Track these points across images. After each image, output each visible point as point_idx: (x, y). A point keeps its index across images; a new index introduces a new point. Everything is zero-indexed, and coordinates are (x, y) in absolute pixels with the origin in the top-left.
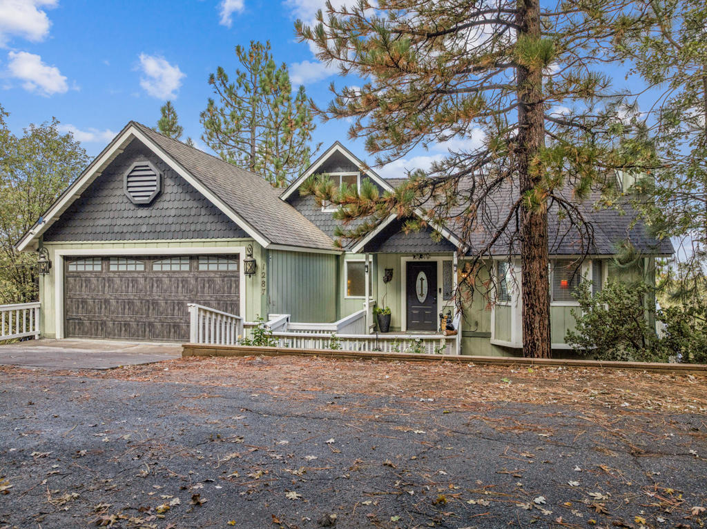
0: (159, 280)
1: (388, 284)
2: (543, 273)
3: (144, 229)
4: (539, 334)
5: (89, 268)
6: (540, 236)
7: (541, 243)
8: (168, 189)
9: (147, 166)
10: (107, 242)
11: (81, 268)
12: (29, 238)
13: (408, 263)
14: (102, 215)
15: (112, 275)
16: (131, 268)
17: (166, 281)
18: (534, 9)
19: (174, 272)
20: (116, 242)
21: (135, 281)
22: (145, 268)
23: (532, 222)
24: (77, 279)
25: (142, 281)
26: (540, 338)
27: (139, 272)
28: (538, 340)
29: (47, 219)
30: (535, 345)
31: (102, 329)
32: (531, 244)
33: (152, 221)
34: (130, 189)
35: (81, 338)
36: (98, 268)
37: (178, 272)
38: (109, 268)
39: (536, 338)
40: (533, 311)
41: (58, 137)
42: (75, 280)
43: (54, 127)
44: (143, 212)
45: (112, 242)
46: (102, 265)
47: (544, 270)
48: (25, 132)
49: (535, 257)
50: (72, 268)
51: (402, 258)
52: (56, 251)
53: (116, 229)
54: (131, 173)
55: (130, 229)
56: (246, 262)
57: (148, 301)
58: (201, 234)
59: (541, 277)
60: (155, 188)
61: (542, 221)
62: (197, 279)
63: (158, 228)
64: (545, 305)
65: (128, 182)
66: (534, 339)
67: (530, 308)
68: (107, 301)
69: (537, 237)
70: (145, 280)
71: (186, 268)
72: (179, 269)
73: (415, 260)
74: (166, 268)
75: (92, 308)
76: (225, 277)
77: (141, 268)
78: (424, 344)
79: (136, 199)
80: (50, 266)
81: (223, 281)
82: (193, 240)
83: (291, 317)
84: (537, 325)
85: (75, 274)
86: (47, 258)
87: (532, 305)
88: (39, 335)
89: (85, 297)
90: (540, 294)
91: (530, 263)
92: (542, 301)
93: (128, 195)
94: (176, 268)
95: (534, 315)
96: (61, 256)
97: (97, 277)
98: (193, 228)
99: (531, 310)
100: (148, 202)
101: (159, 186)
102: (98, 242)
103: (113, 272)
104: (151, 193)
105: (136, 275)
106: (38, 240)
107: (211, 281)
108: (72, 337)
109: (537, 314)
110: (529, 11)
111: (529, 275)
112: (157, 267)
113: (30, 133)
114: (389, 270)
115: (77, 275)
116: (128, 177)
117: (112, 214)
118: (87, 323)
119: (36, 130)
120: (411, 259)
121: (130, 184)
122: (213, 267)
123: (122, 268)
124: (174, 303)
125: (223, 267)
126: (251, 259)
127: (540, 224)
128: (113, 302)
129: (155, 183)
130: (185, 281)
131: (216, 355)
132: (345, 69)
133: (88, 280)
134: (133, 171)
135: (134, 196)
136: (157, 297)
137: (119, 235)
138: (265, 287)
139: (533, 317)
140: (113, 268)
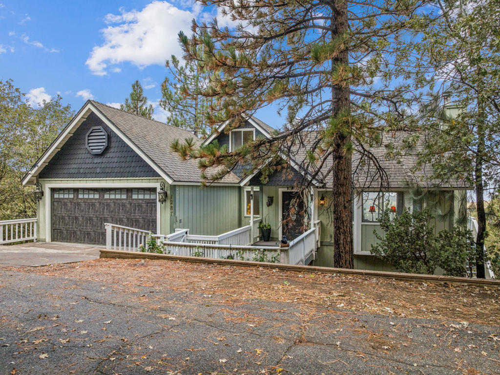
0: (108, 205)
1: (270, 207)
2: (347, 205)
3: (98, 170)
4: (343, 248)
5: (66, 196)
6: (344, 178)
7: (345, 183)
8: (113, 145)
9: (100, 129)
10: (76, 179)
11: (61, 196)
12: (29, 177)
13: (284, 193)
14: (73, 161)
15: (80, 201)
16: (91, 196)
17: (112, 205)
18: (342, 16)
19: (117, 199)
20: (81, 179)
21: (93, 205)
22: (100, 197)
23: (339, 168)
24: (59, 203)
25: (97, 205)
26: (344, 251)
27: (96, 199)
28: (342, 252)
29: (39, 164)
30: (340, 255)
31: (74, 236)
32: (338, 184)
33: (103, 165)
34: (90, 145)
35: (61, 241)
36: (71, 196)
37: (119, 199)
38: (78, 197)
39: (341, 251)
40: (339, 231)
41: (62, 107)
42: (58, 204)
43: (58, 101)
44: (97, 160)
45: (79, 179)
46: (74, 194)
47: (347, 202)
48: (40, 105)
49: (340, 193)
50: (56, 196)
51: (279, 189)
52: (46, 185)
53: (82, 171)
54: (90, 134)
55: (90, 171)
56: (159, 193)
57: (101, 218)
58: (133, 175)
59: (345, 207)
60: (104, 144)
61: (346, 167)
62: (131, 204)
63: (107, 171)
64: (348, 227)
65: (89, 140)
66: (339, 251)
67: (337, 230)
68: (76, 218)
69: (342, 179)
70: (100, 205)
71: (124, 197)
72: (120, 198)
73: (288, 191)
74: (112, 197)
75: (68, 223)
76: (148, 203)
77: (97, 196)
78: (266, 253)
79: (94, 151)
80: (43, 195)
81: (147, 206)
82: (128, 178)
83: (189, 231)
84: (342, 242)
85: (58, 200)
86: (40, 189)
87: (339, 227)
88: (36, 239)
89: (64, 215)
90: (344, 219)
91: (338, 197)
92: (346, 225)
93: (88, 148)
94: (118, 197)
95: (340, 234)
96: (49, 188)
97: (70, 202)
98: (128, 170)
99: (338, 231)
100: (100, 153)
101: (107, 142)
102: (71, 179)
103: (81, 199)
104: (102, 147)
105: (94, 201)
106: (35, 178)
107: (140, 205)
108: (56, 241)
109: (341, 234)
110: (338, 18)
111: (337, 206)
112: (107, 196)
113: (43, 106)
114: (270, 197)
115: (59, 200)
116: (89, 136)
117: (79, 161)
118: (65, 232)
119: (48, 104)
120: (285, 190)
121: (90, 141)
122: (141, 197)
123: (86, 196)
124: (117, 220)
125: (147, 197)
126: (163, 192)
127: (345, 169)
128: (81, 219)
129: (104, 140)
130: (124, 205)
131: (119, 258)
132: (201, 66)
133: (65, 204)
134: (91, 132)
135: (92, 149)
136: (106, 216)
137: (83, 175)
138: (173, 211)
139: (339, 235)
140: (80, 196)
